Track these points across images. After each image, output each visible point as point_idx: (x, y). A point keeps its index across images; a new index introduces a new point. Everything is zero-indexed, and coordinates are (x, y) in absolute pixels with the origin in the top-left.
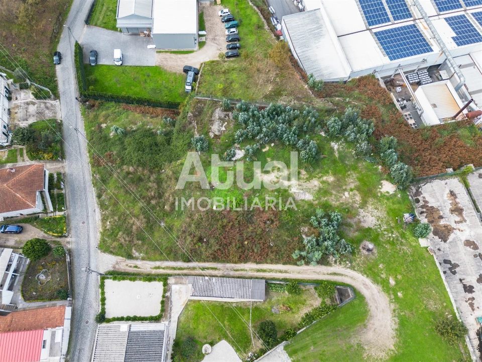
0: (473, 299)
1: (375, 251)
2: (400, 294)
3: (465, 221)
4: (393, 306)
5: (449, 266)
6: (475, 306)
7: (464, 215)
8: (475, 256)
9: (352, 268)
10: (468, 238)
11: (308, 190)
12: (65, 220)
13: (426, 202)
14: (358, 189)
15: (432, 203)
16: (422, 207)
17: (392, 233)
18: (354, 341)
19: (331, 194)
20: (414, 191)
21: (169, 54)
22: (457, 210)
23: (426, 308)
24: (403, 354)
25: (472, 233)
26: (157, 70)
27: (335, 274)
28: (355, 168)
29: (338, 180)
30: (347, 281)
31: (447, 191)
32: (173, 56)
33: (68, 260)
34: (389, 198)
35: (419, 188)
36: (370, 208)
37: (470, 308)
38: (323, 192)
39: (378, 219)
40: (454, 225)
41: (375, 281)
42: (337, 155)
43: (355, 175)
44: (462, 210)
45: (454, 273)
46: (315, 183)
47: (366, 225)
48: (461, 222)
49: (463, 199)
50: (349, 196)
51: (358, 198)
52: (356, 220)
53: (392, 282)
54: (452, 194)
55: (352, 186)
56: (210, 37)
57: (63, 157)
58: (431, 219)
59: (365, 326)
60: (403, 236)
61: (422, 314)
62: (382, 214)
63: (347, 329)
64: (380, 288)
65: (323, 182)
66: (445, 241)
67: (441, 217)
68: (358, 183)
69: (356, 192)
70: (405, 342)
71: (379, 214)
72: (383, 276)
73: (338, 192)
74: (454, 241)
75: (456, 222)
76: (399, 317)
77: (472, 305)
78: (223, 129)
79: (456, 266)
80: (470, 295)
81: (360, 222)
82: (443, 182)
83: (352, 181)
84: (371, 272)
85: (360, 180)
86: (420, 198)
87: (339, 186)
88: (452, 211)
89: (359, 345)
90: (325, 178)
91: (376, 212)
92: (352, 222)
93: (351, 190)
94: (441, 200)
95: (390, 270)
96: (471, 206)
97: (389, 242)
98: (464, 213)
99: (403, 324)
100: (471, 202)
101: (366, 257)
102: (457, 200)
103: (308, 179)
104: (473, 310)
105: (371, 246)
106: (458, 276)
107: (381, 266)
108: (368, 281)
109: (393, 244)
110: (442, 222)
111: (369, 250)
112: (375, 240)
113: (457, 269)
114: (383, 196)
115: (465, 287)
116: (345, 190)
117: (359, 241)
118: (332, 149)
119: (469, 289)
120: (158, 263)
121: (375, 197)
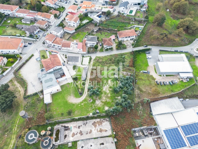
0: (76, 128)
1: (90, 102)
2: (79, 105)
3: (98, 132)
4: (77, 103)
5: (86, 123)
6: (74, 128)
7: (99, 132)
8: (87, 132)
9: (86, 96)
10: (93, 131)
11: (106, 90)
12: (103, 51)
13: (104, 122)
14: (106, 101)
15: (103, 124)
16: (102, 120)
17: (94, 107)
18: (72, 94)
19: (105, 95)
20: (107, 120)
21: (154, 68)
22: (101, 131)
23: (76, 111)
24: (67, 104)
25: (94, 133)
26: (147, 65)
27: (85, 93)
28: (113, 102)
29: (109, 97)
30: (84, 95)
31: (107, 130)
32: (154, 69)
33: (95, 52)
34: (104, 108)
35: (108, 121)
36: (101, 103)
37: (74, 126)
38: (105, 93)
39: (98, 104)
40: (97, 128)
41: (83, 101)
42: (116, 97)
43: (110, 101)
44: (101, 132)
45: (83, 124)
46: (108, 92)
47: (96, 101)
48: (97, 131)
49: (104, 134)
50: (104, 99)
51: (104, 101)
52: (98, 99)
53: (82, 104)
54: (106, 131)
55: (107, 100)
56: (164, 77)
57: (117, 50)
58: (99, 122)
59: (74, 97)
60: (93, 109)
61: (75, 110)
62: (99, 106)
63: (74, 94)
64: (81, 101)
65: (108, 93)
66: (92, 124)
67: (99, 125)
68: (108, 101)
69: (105, 101)
70: (70, 104)
71: (99, 105)
72: (84, 103)
73: (105, 96)
74: (92, 127)
75: (97, 129)
76: (75, 104)
77: (75, 127)
78: (124, 74)
79: (85, 126)
80: (77, 127)
81: (97, 100)
82: (110, 129)
83: (108, 100)
84: (85, 100)
85: (109, 102)
86: (105, 121)
87: (107, 97)
88: (101, 129)
89: (71, 95)
90: (109, 94)
91: (99, 104)
92: (97, 98)
93: (106, 100)
94: (104, 126)
95: (85, 104)
96: (102, 136)
97: (92, 106)
98: (100, 133)
99: (74, 105)
100: (103, 136)
101: (89, 100)
102: (104, 132)
103: (109, 90)
104: (74, 127)
105: (91, 101)
106: (83, 125)
107: (86, 102)
108: (83, 99)
109: (91, 106)
110: (98, 125)
111: (90, 100)
112: (92, 103)
113: (84, 125)
114: (104, 107)
115: (80, 126)
116: (106, 98)
117: (92, 99)
118: (118, 97)
119: (79, 127)
120: (92, 64)
121: (104, 105)
